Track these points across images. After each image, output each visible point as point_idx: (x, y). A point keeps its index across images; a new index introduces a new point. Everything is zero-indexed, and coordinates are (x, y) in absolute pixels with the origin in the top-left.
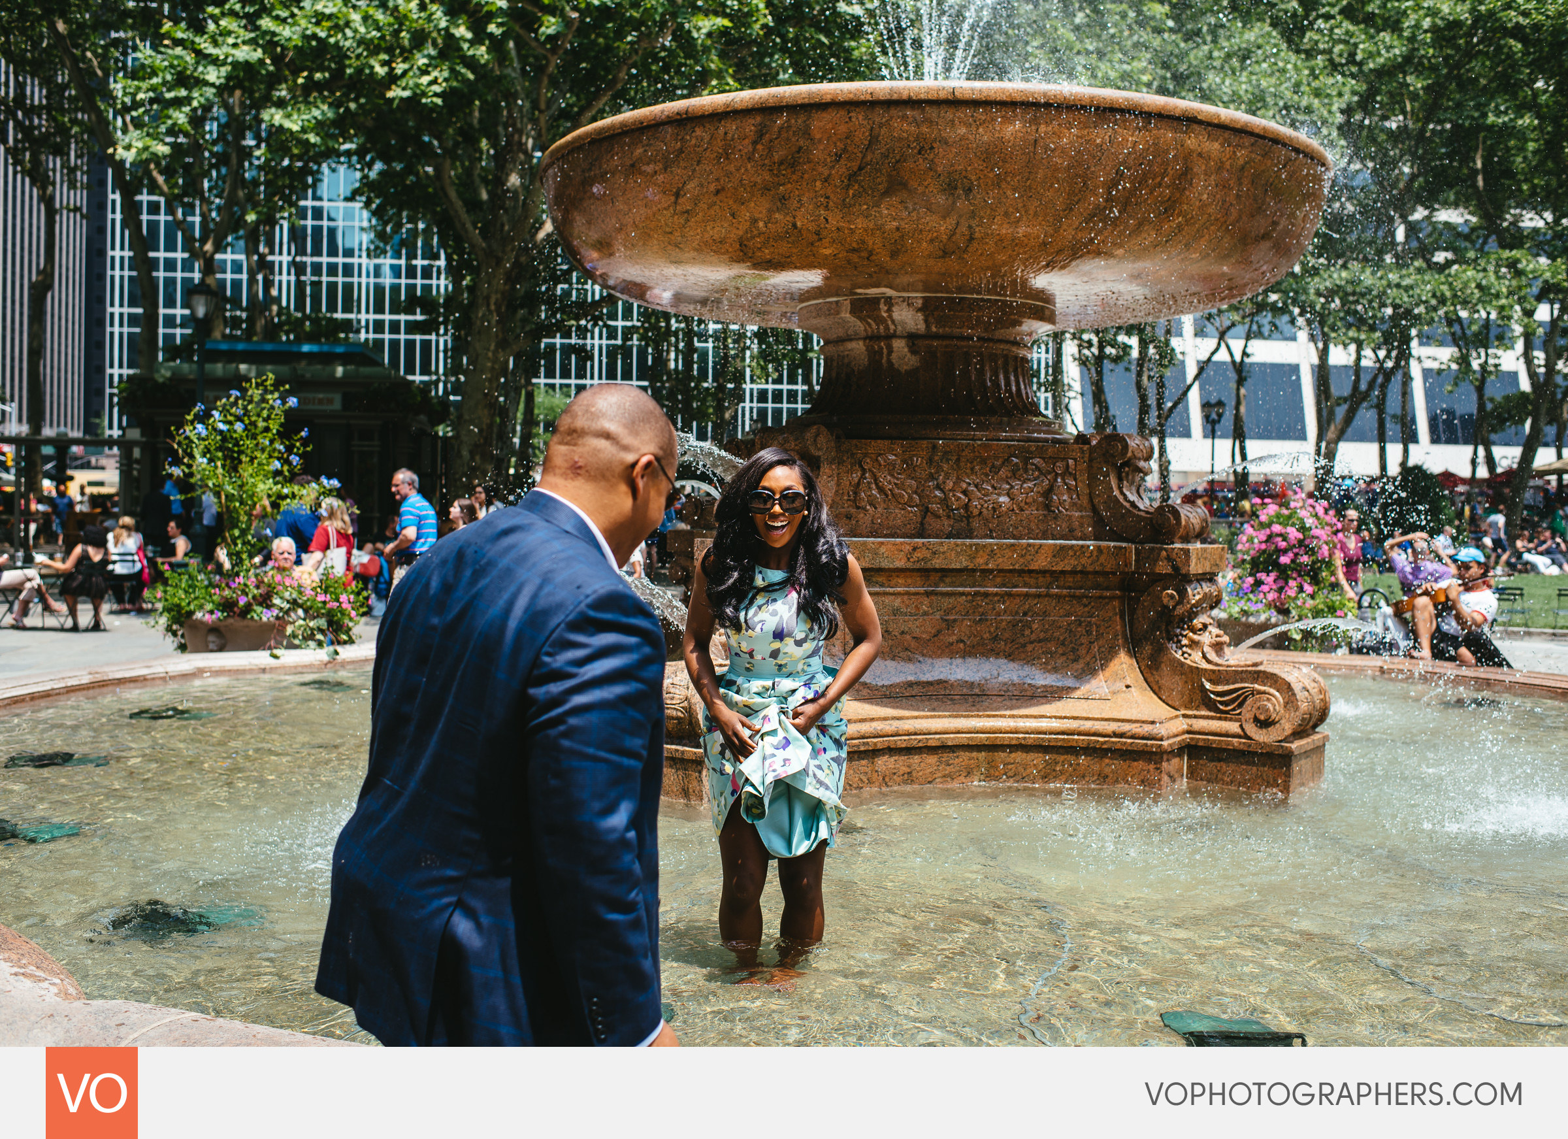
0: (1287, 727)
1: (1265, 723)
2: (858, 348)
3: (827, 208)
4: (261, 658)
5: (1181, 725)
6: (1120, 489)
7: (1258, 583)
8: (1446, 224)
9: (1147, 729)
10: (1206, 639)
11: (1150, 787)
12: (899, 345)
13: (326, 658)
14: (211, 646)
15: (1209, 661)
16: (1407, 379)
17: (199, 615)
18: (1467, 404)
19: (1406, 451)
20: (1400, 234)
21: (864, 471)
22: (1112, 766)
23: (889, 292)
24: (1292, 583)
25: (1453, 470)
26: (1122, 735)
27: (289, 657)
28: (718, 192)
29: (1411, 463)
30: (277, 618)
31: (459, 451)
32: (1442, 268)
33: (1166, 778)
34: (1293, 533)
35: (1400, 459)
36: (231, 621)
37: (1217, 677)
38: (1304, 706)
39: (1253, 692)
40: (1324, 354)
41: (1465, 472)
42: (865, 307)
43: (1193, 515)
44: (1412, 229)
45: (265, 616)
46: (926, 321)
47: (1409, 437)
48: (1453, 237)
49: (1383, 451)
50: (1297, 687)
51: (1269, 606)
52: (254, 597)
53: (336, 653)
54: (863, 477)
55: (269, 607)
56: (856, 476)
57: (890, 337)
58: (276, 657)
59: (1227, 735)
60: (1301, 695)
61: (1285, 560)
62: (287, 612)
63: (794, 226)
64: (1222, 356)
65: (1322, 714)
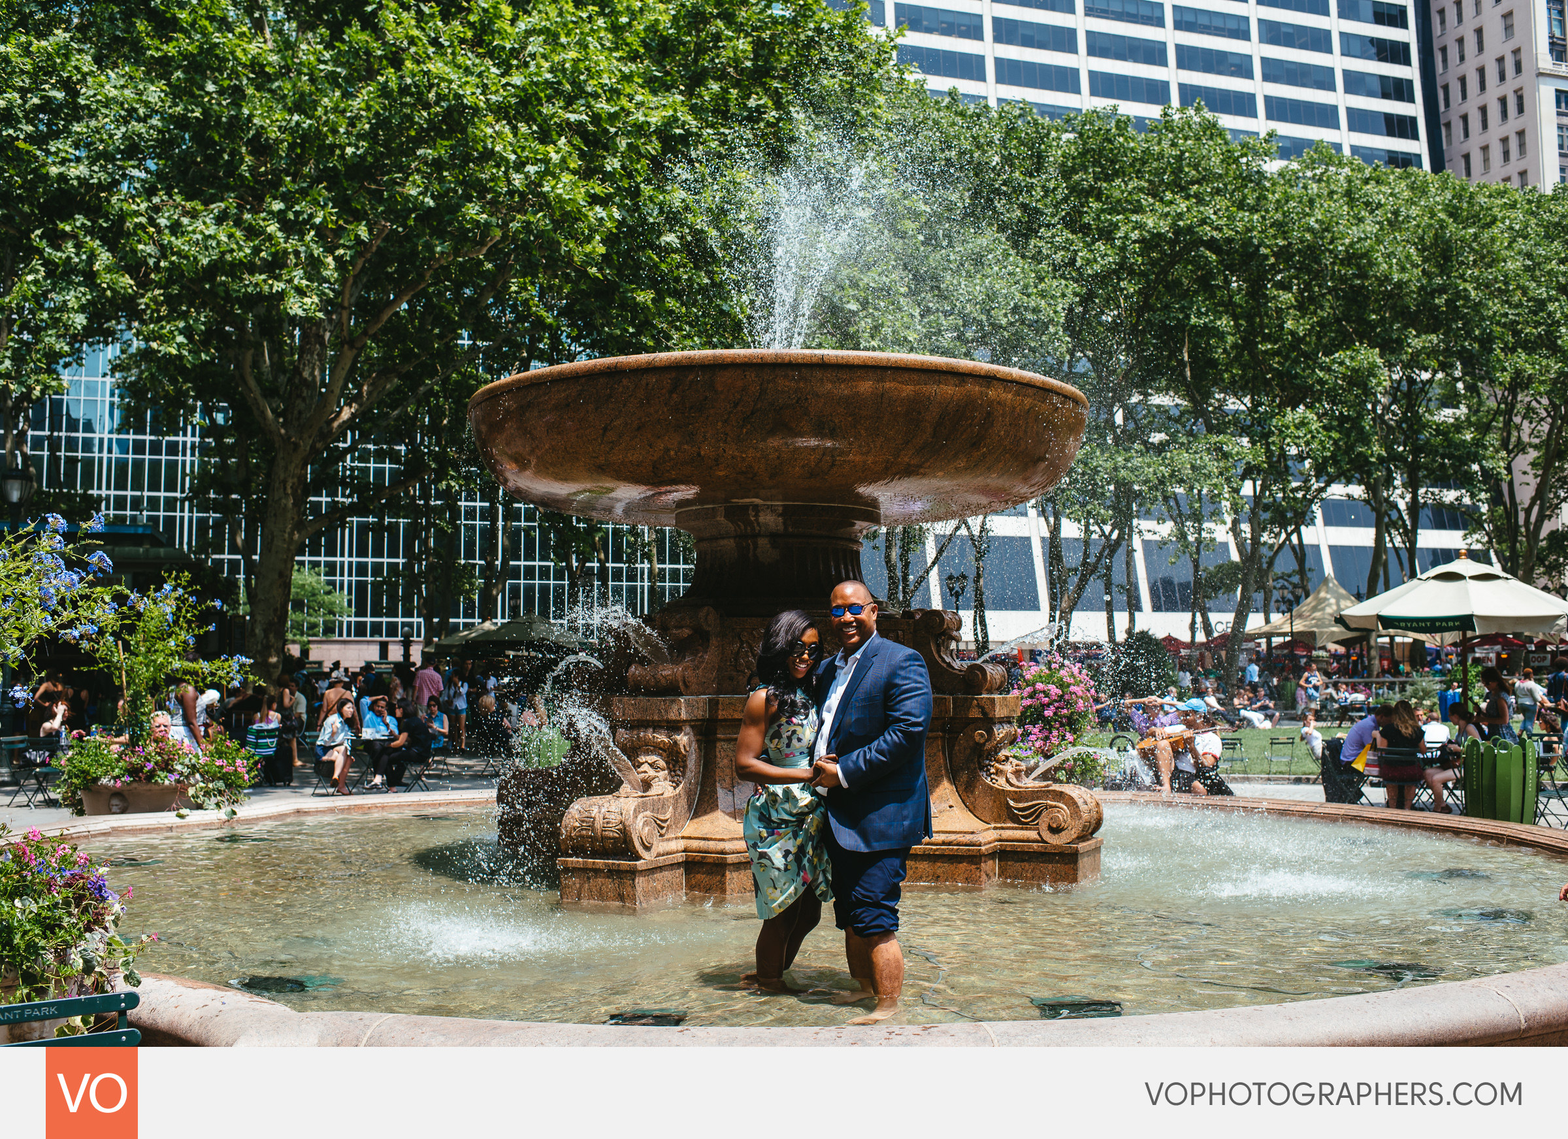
0: (1073, 834)
1: (1056, 830)
2: (729, 544)
3: (725, 442)
4: (167, 818)
5: (992, 835)
6: (939, 652)
7: (1027, 734)
8: (1158, 406)
9: (968, 838)
10: (1008, 768)
11: (973, 884)
12: (763, 542)
13: (224, 817)
14: (114, 809)
15: (1011, 785)
16: (1130, 552)
17: (104, 781)
18: (1183, 573)
19: (1132, 620)
20: (1119, 418)
21: (742, 643)
22: (941, 868)
23: (757, 501)
24: (1055, 733)
25: (1174, 635)
26: (950, 844)
27: (194, 817)
28: (639, 429)
29: (1137, 630)
30: (178, 781)
31: (253, 630)
32: (1161, 448)
33: (984, 877)
34: (1054, 690)
35: (1126, 626)
36: (135, 785)
37: (1019, 796)
38: (1085, 816)
39: (1047, 807)
40: (1055, 530)
41: (1185, 637)
42: (737, 513)
43: (995, 672)
44: (1129, 414)
45: (167, 780)
46: (784, 523)
47: (1134, 606)
48: (1165, 418)
49: (1110, 620)
50: (1080, 802)
51: (1036, 752)
52: (156, 763)
53: (234, 813)
54: (741, 647)
55: (171, 771)
56: (736, 646)
57: (755, 536)
58: (182, 817)
59: (1028, 841)
60: (1083, 807)
61: (1048, 713)
62: (187, 777)
63: (699, 454)
64: (963, 531)
65: (1098, 823)
